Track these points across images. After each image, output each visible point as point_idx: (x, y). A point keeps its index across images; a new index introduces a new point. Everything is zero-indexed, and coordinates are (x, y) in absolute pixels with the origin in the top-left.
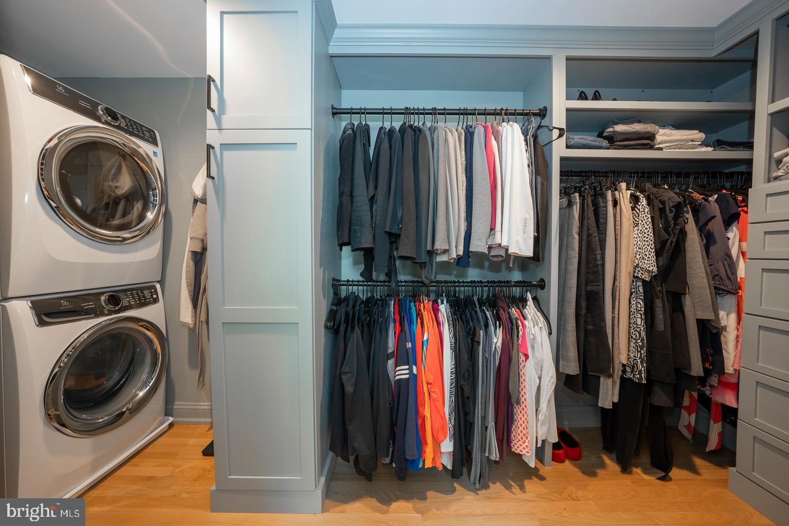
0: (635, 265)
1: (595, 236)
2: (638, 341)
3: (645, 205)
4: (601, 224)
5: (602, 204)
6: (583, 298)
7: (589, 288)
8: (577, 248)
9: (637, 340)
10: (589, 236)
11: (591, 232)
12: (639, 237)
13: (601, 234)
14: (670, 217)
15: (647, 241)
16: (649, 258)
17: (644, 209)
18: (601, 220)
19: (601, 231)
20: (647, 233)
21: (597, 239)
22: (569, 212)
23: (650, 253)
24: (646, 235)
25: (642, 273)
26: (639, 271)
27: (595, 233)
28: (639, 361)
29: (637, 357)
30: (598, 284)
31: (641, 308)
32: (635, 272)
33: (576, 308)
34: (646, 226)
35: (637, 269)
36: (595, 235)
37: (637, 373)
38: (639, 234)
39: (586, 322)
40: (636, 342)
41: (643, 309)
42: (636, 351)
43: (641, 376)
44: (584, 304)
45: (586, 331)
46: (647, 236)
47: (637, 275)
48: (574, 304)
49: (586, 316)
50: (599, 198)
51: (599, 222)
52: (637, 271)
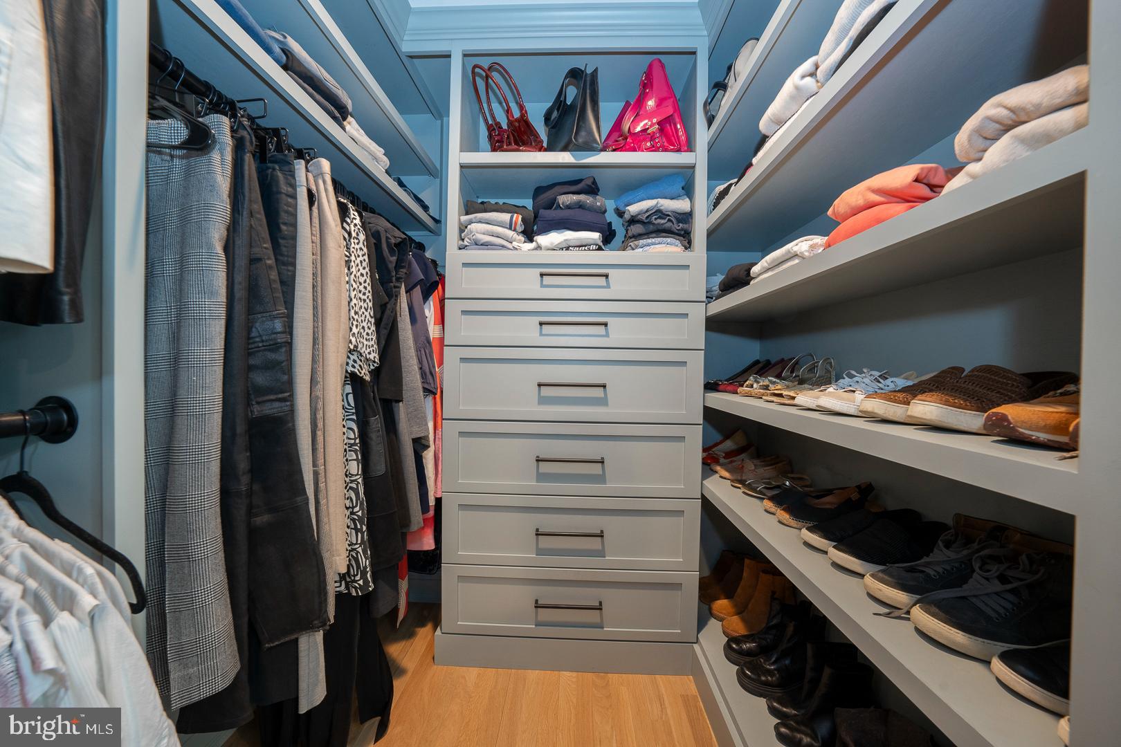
0: (352, 347)
1: (270, 267)
2: (356, 510)
3: (359, 227)
4: (283, 238)
5: (284, 188)
6: (241, 441)
7: (257, 410)
8: (223, 291)
9: (353, 508)
10: (254, 261)
11: (256, 251)
12: (354, 289)
13: (284, 264)
14: (391, 262)
15: (365, 301)
16: (368, 334)
17: (358, 235)
18: (284, 228)
19: (282, 255)
20: (363, 284)
21: (274, 275)
22: (188, 173)
23: (369, 325)
24: (361, 288)
25: (360, 366)
26: (354, 361)
27: (269, 259)
28: (360, 550)
29: (356, 544)
30: (280, 396)
31: (355, 439)
32: (347, 364)
33: (222, 480)
34: (362, 271)
35: (352, 357)
36: (269, 262)
37: (358, 578)
38: (352, 282)
39: (250, 507)
40: (352, 513)
41: (358, 441)
42: (353, 531)
43: (366, 581)
44: (242, 462)
45: (252, 532)
46: (363, 290)
47: (353, 369)
48: (215, 467)
49: (250, 493)
50: (274, 169)
51: (279, 229)
52: (351, 362)
